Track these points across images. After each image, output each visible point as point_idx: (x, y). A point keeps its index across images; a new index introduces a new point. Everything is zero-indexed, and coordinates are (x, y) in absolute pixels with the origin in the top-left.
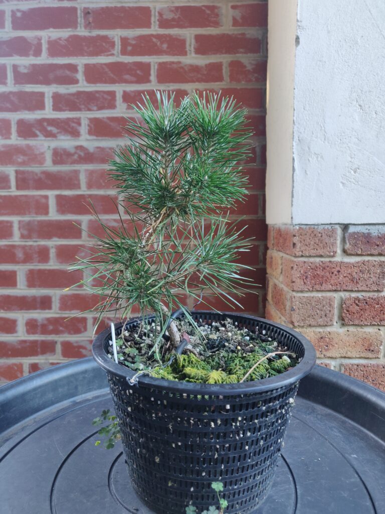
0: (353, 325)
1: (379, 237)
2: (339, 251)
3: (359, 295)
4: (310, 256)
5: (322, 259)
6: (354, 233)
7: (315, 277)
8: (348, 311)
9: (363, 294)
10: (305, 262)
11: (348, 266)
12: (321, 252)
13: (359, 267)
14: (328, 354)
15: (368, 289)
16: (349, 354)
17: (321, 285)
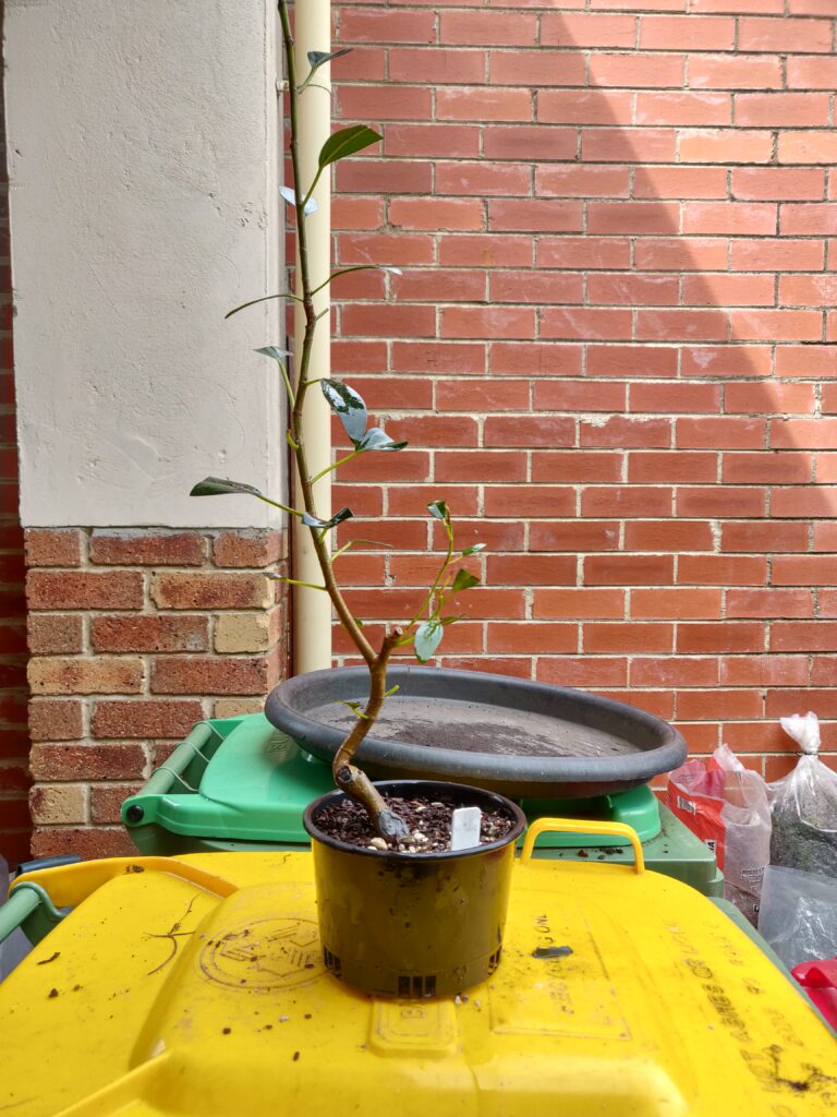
0: (106, 652)
1: (131, 543)
2: (83, 559)
3: (112, 615)
4: (47, 566)
5: (63, 570)
6: (99, 537)
7: (53, 591)
8: (98, 634)
9: (118, 613)
10: (40, 573)
11: (96, 577)
12: (61, 561)
13: (109, 579)
14: (77, 689)
15: (122, 607)
16: (103, 689)
17: (63, 601)
